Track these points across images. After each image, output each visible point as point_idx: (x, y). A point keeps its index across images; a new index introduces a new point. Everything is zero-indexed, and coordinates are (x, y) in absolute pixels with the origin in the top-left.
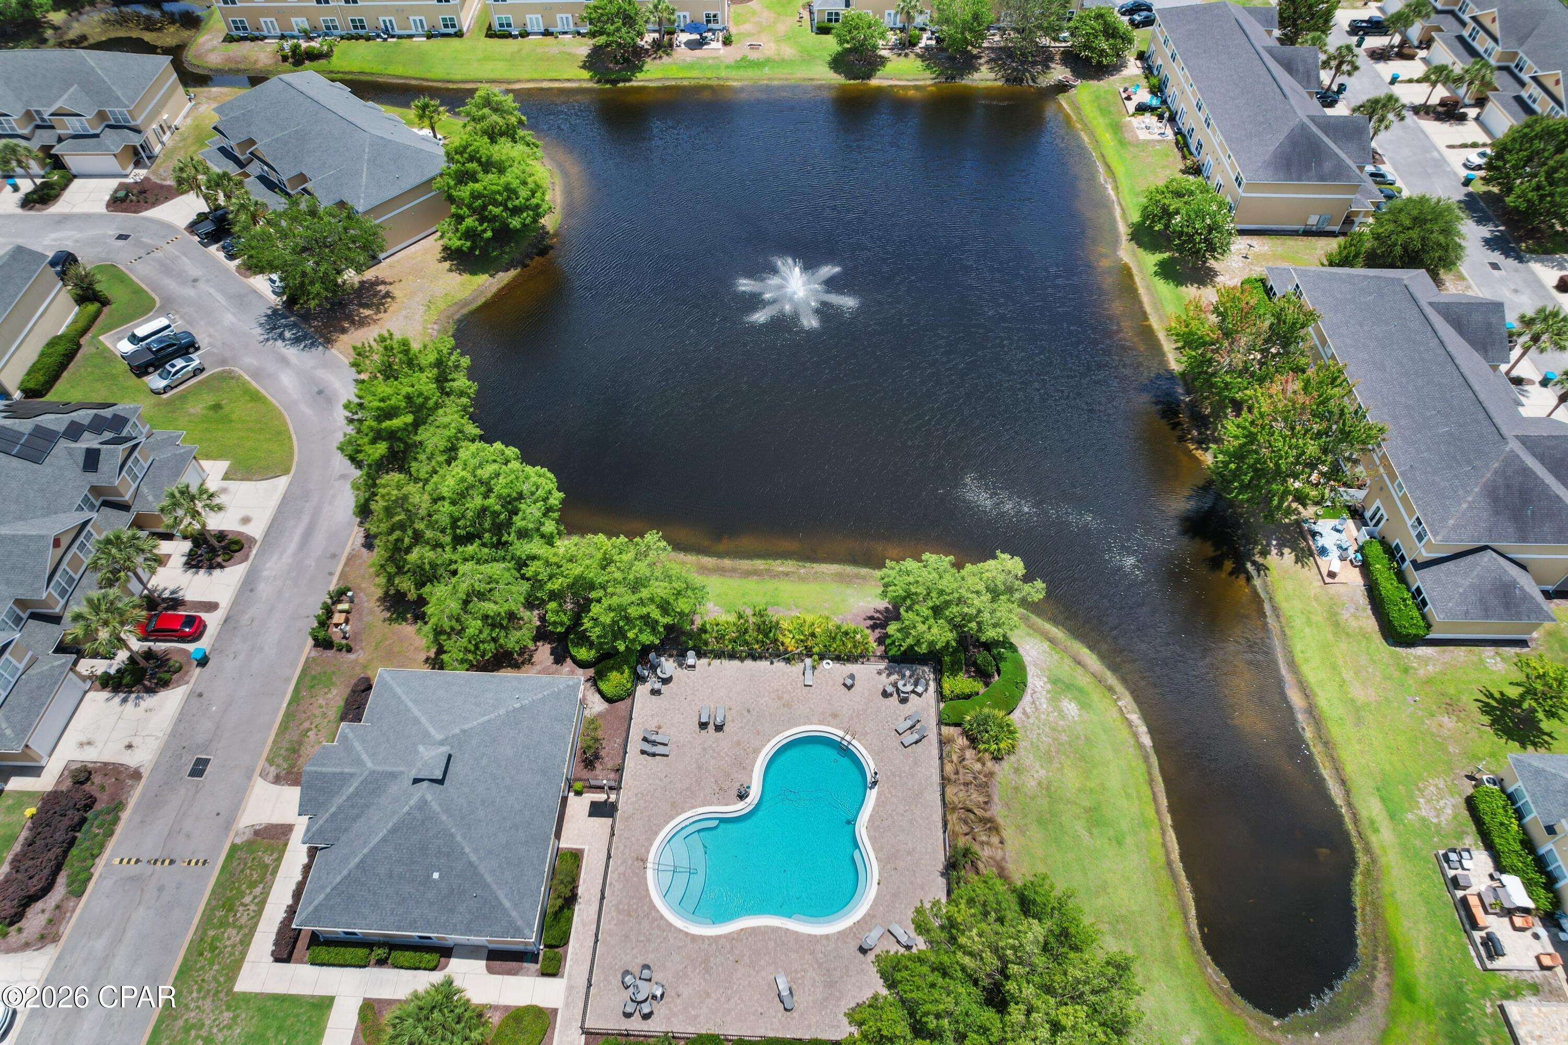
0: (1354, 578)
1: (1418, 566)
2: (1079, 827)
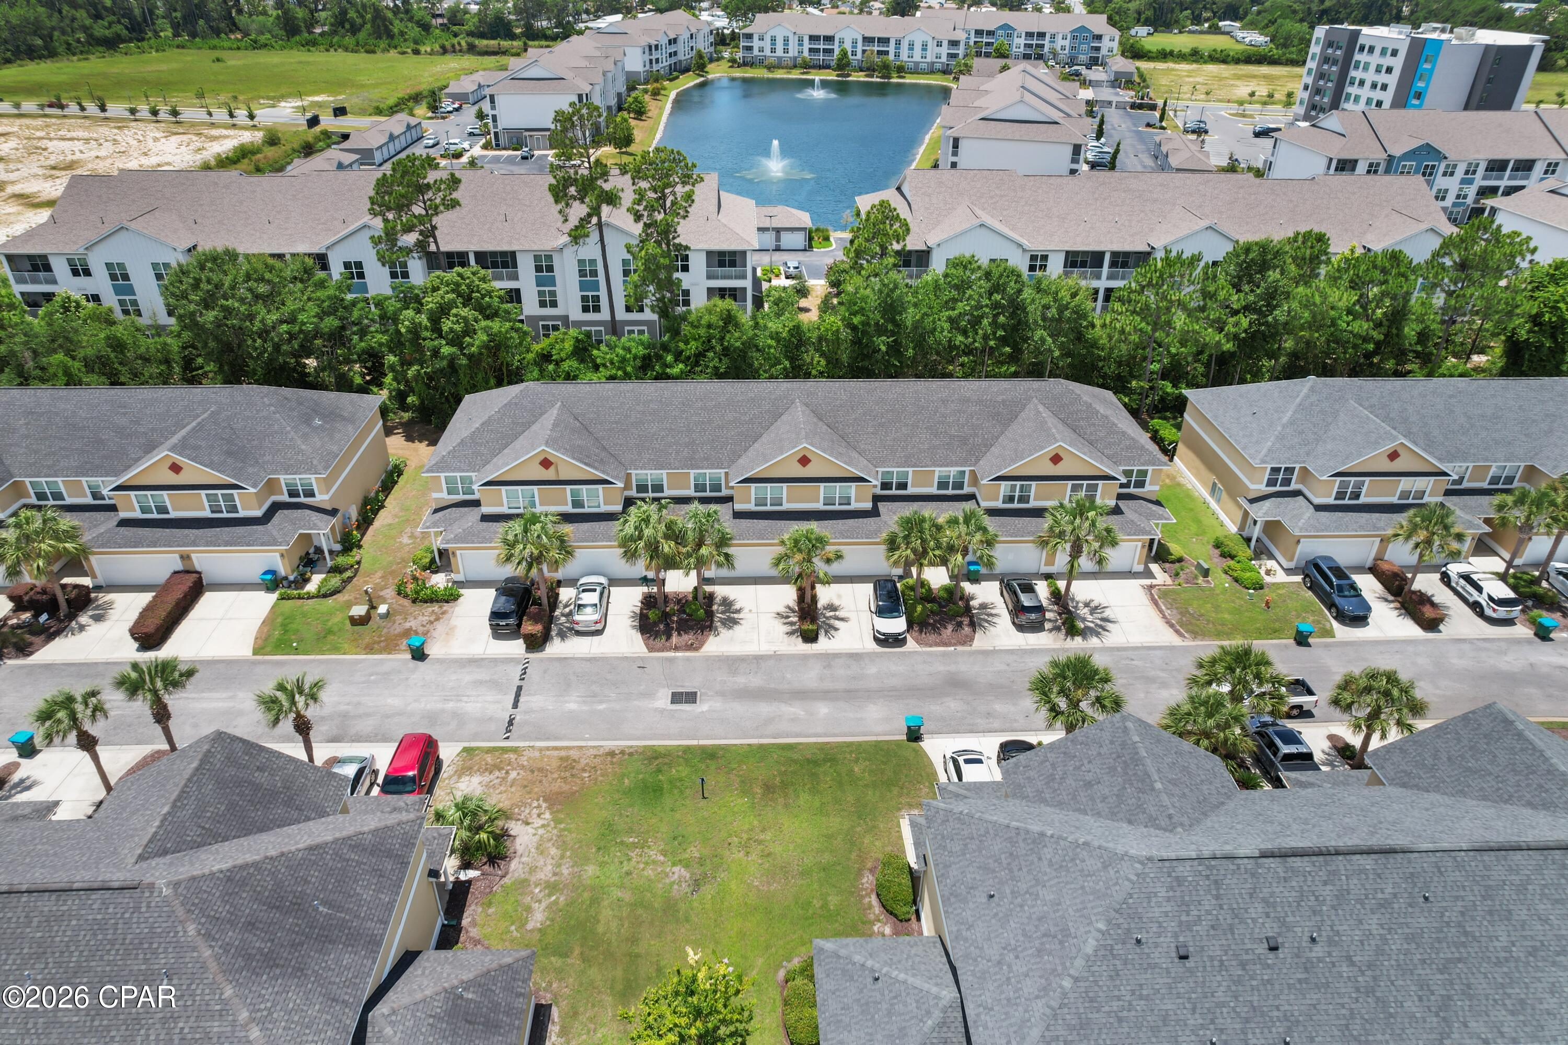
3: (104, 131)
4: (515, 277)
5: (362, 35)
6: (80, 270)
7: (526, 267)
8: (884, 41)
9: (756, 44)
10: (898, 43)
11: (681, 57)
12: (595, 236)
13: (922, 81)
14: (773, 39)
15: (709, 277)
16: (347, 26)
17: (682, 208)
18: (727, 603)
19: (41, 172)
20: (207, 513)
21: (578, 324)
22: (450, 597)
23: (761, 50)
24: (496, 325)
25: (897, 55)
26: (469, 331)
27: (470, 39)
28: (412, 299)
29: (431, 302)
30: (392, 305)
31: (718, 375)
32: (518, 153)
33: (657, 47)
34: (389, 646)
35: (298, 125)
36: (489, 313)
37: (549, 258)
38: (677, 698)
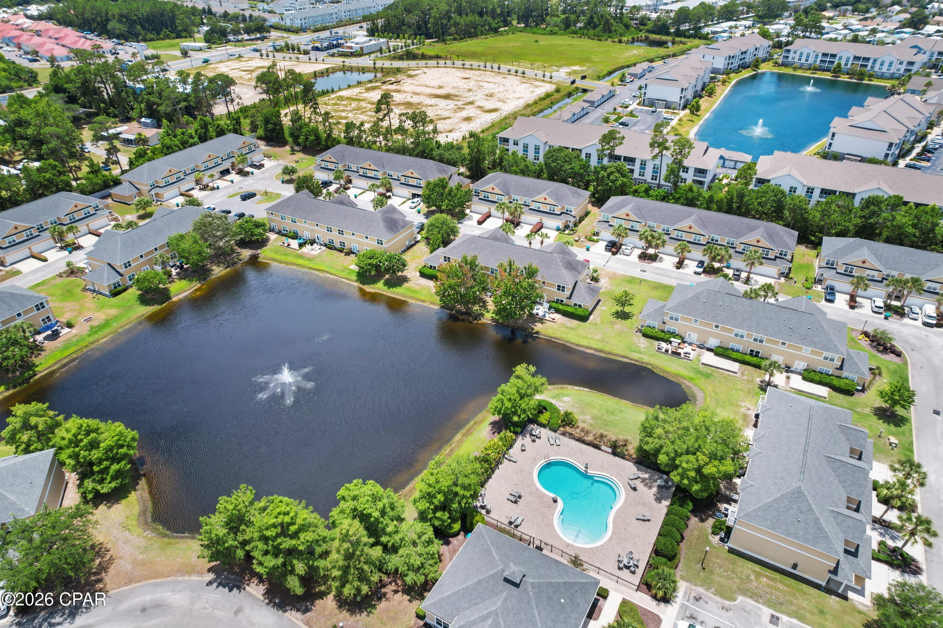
0: (557, 316)
1: (570, 298)
2: (612, 417)
3: (499, 79)
4: (634, 165)
5: (598, 30)
6: (516, 143)
7: (638, 164)
8: (867, 59)
9: (791, 55)
10: (875, 61)
11: (747, 60)
12: (659, 158)
13: (882, 84)
14: (801, 54)
15: (694, 176)
16: (592, 25)
17: (685, 156)
18: (661, 258)
19: (484, 97)
20: (548, 211)
21: (649, 183)
22: (597, 241)
23: (793, 58)
24: (624, 180)
25: (872, 67)
26: (617, 180)
27: (647, 34)
28: (604, 168)
29: (609, 170)
30: (599, 169)
31: (682, 204)
32: (651, 109)
33: (733, 57)
34: (582, 247)
35: (567, 83)
36: (623, 176)
37: (645, 162)
38: (641, 271)
